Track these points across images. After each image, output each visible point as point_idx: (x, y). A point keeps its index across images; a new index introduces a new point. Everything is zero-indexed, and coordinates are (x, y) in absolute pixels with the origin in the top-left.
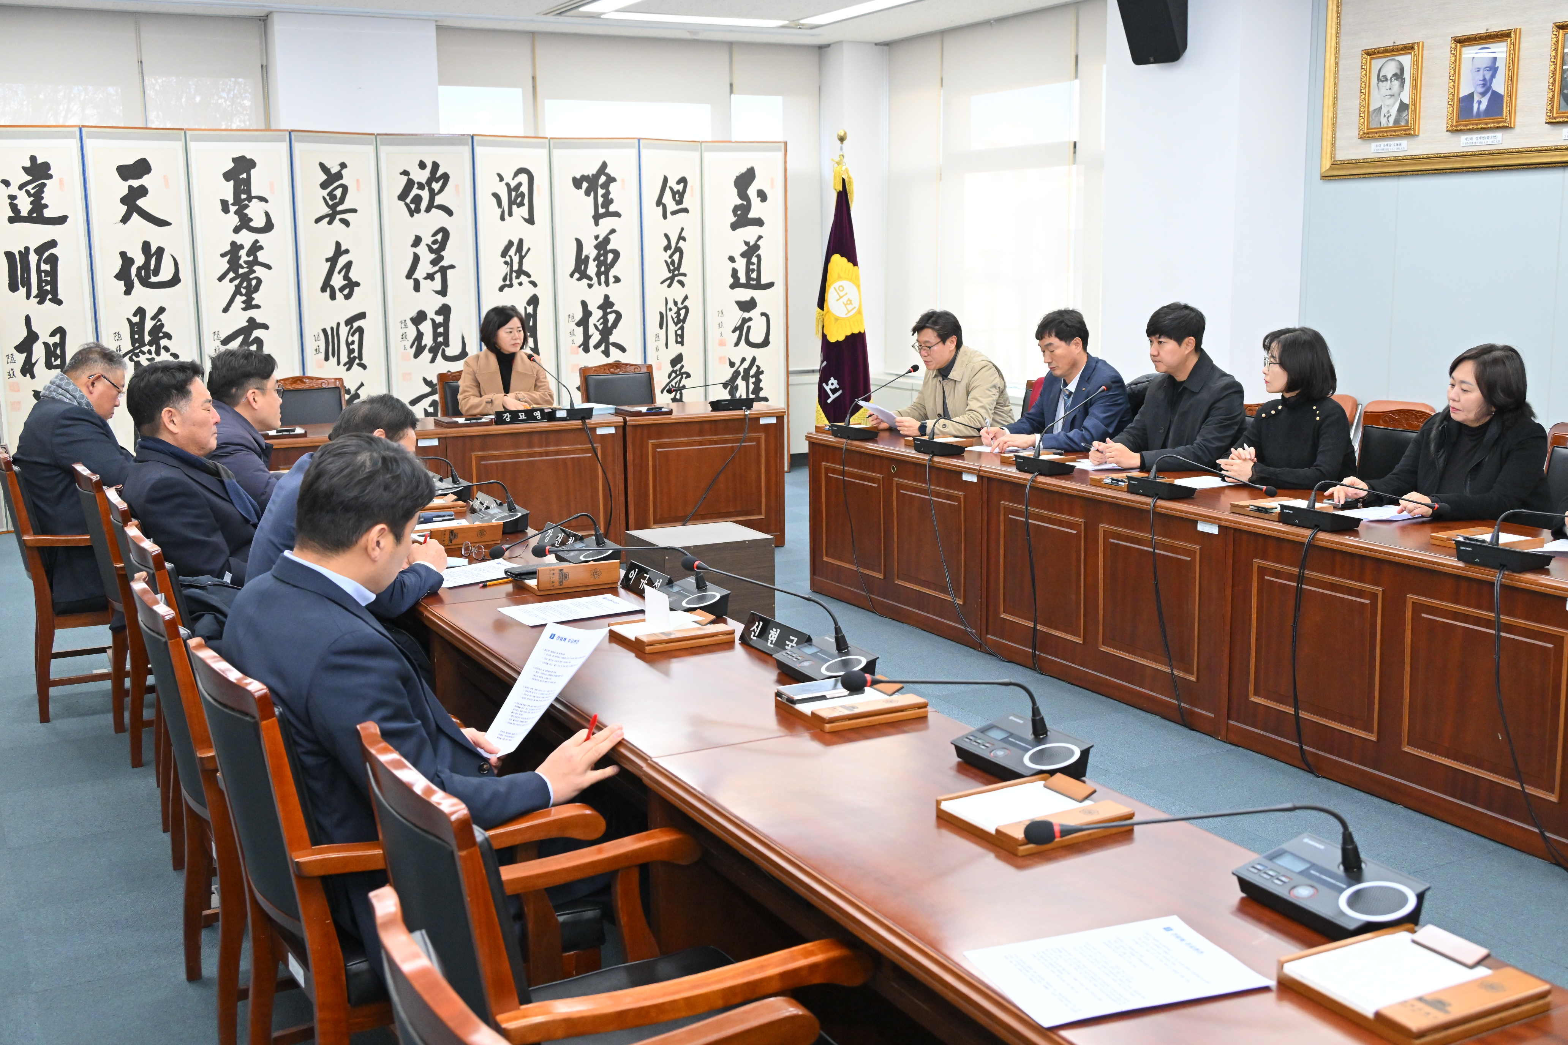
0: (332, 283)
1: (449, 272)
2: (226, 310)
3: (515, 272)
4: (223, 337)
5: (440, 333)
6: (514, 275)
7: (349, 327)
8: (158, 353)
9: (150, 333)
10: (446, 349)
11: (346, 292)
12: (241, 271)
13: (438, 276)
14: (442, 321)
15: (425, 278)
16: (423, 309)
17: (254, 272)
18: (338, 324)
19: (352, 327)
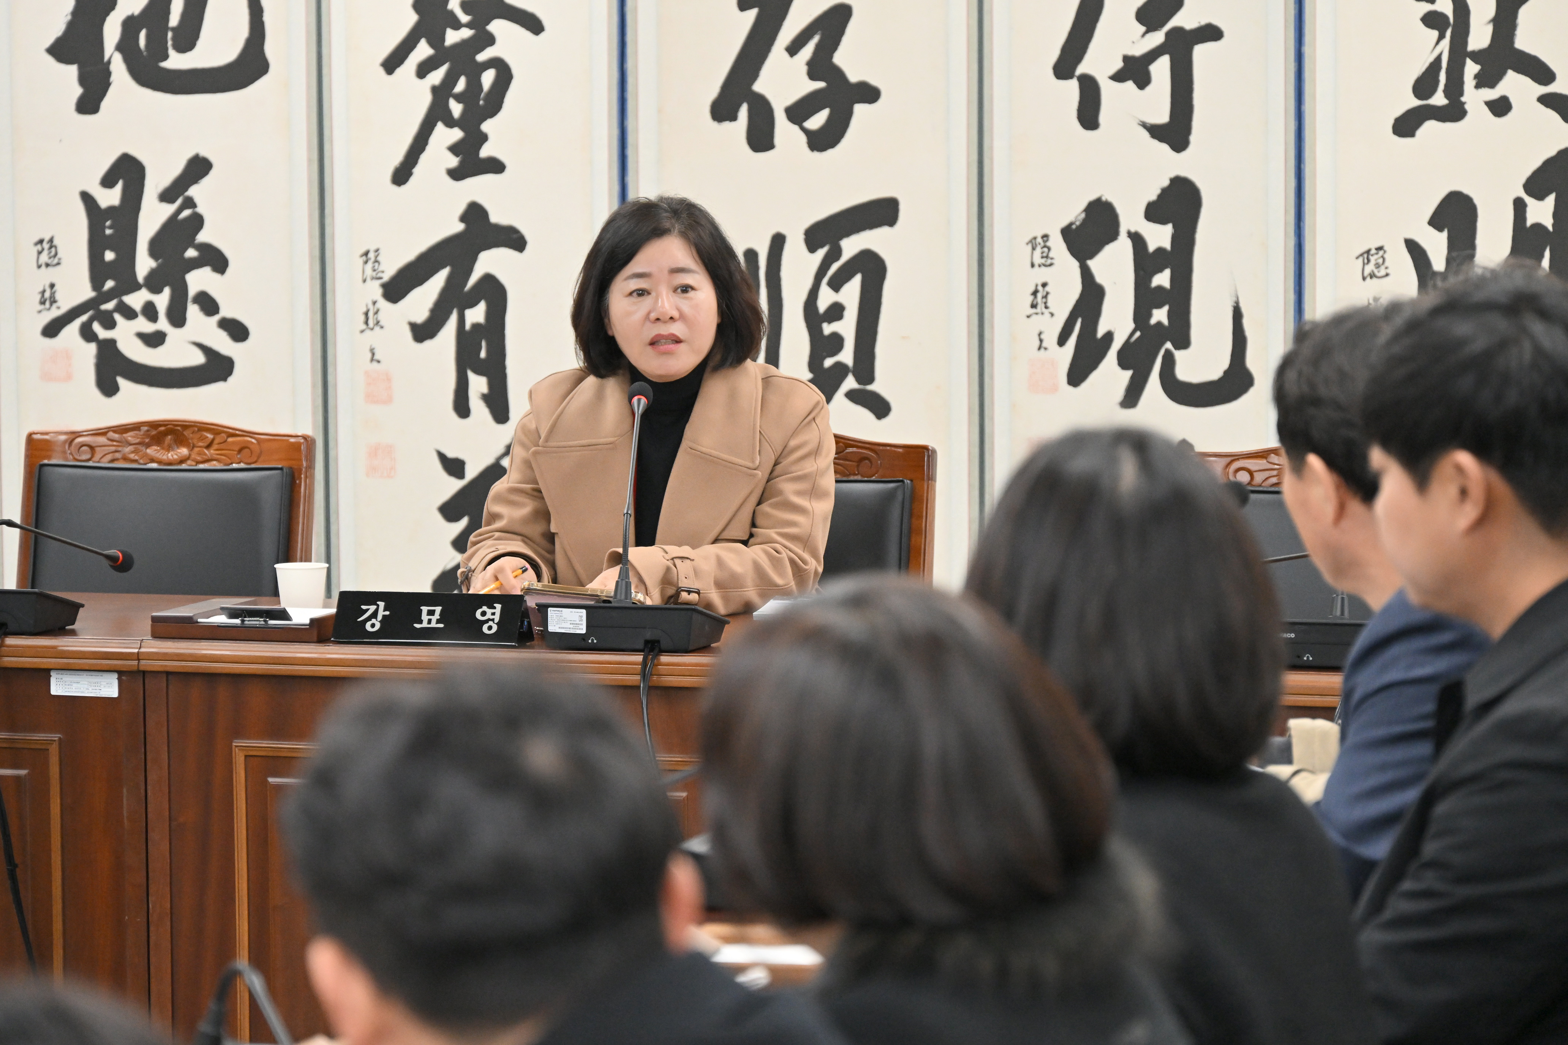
0: (759, 87)
1: (1201, 52)
2: (401, 176)
3: (1476, 56)
4: (390, 269)
5: (1160, 288)
6: (1471, 69)
7: (821, 253)
8: (177, 318)
9: (156, 247)
10: (1179, 355)
11: (817, 121)
12: (452, 37)
13: (1161, 69)
14: (1167, 245)
15: (1118, 77)
16: (1107, 197)
17: (490, 40)
18: (778, 242)
19: (835, 253)
